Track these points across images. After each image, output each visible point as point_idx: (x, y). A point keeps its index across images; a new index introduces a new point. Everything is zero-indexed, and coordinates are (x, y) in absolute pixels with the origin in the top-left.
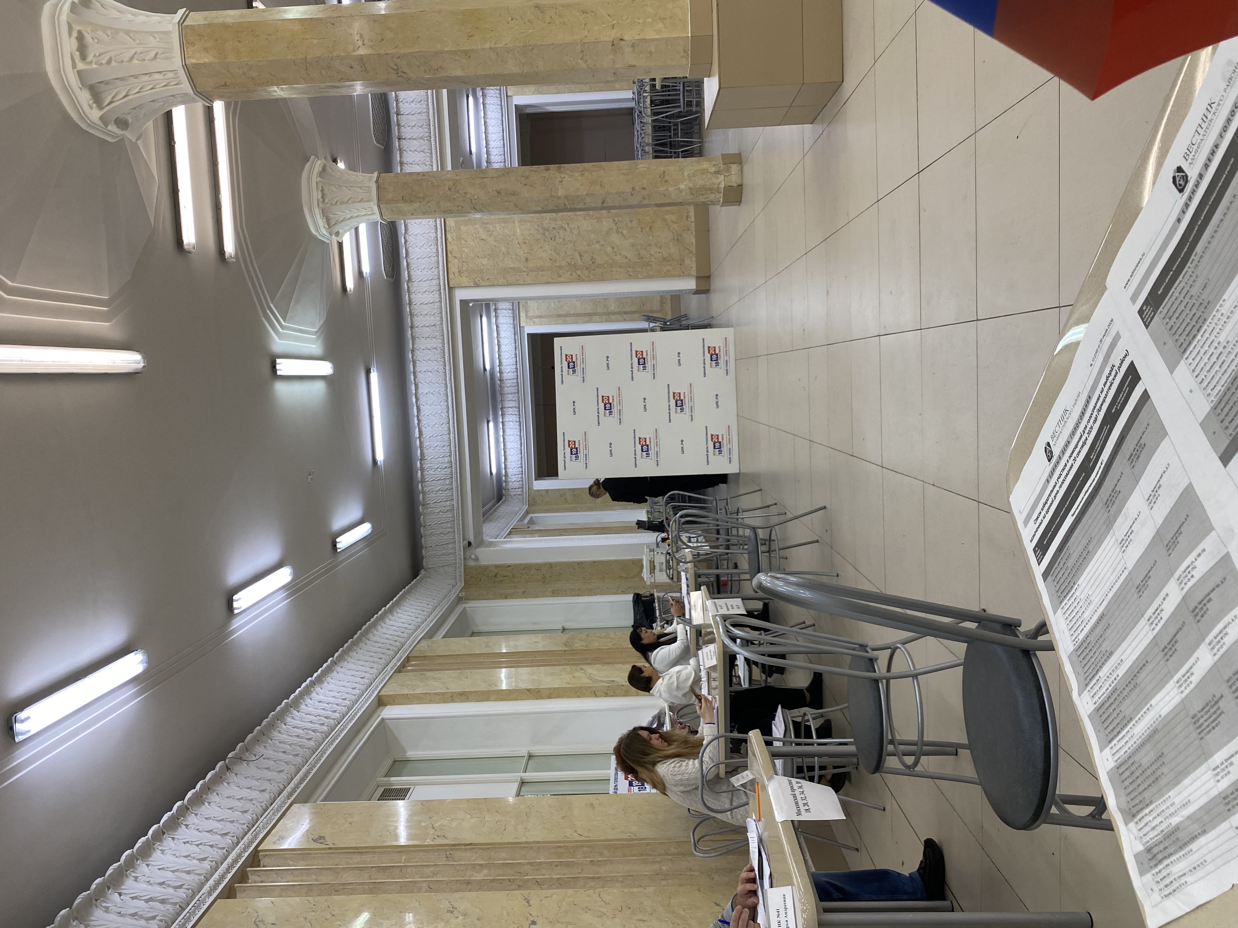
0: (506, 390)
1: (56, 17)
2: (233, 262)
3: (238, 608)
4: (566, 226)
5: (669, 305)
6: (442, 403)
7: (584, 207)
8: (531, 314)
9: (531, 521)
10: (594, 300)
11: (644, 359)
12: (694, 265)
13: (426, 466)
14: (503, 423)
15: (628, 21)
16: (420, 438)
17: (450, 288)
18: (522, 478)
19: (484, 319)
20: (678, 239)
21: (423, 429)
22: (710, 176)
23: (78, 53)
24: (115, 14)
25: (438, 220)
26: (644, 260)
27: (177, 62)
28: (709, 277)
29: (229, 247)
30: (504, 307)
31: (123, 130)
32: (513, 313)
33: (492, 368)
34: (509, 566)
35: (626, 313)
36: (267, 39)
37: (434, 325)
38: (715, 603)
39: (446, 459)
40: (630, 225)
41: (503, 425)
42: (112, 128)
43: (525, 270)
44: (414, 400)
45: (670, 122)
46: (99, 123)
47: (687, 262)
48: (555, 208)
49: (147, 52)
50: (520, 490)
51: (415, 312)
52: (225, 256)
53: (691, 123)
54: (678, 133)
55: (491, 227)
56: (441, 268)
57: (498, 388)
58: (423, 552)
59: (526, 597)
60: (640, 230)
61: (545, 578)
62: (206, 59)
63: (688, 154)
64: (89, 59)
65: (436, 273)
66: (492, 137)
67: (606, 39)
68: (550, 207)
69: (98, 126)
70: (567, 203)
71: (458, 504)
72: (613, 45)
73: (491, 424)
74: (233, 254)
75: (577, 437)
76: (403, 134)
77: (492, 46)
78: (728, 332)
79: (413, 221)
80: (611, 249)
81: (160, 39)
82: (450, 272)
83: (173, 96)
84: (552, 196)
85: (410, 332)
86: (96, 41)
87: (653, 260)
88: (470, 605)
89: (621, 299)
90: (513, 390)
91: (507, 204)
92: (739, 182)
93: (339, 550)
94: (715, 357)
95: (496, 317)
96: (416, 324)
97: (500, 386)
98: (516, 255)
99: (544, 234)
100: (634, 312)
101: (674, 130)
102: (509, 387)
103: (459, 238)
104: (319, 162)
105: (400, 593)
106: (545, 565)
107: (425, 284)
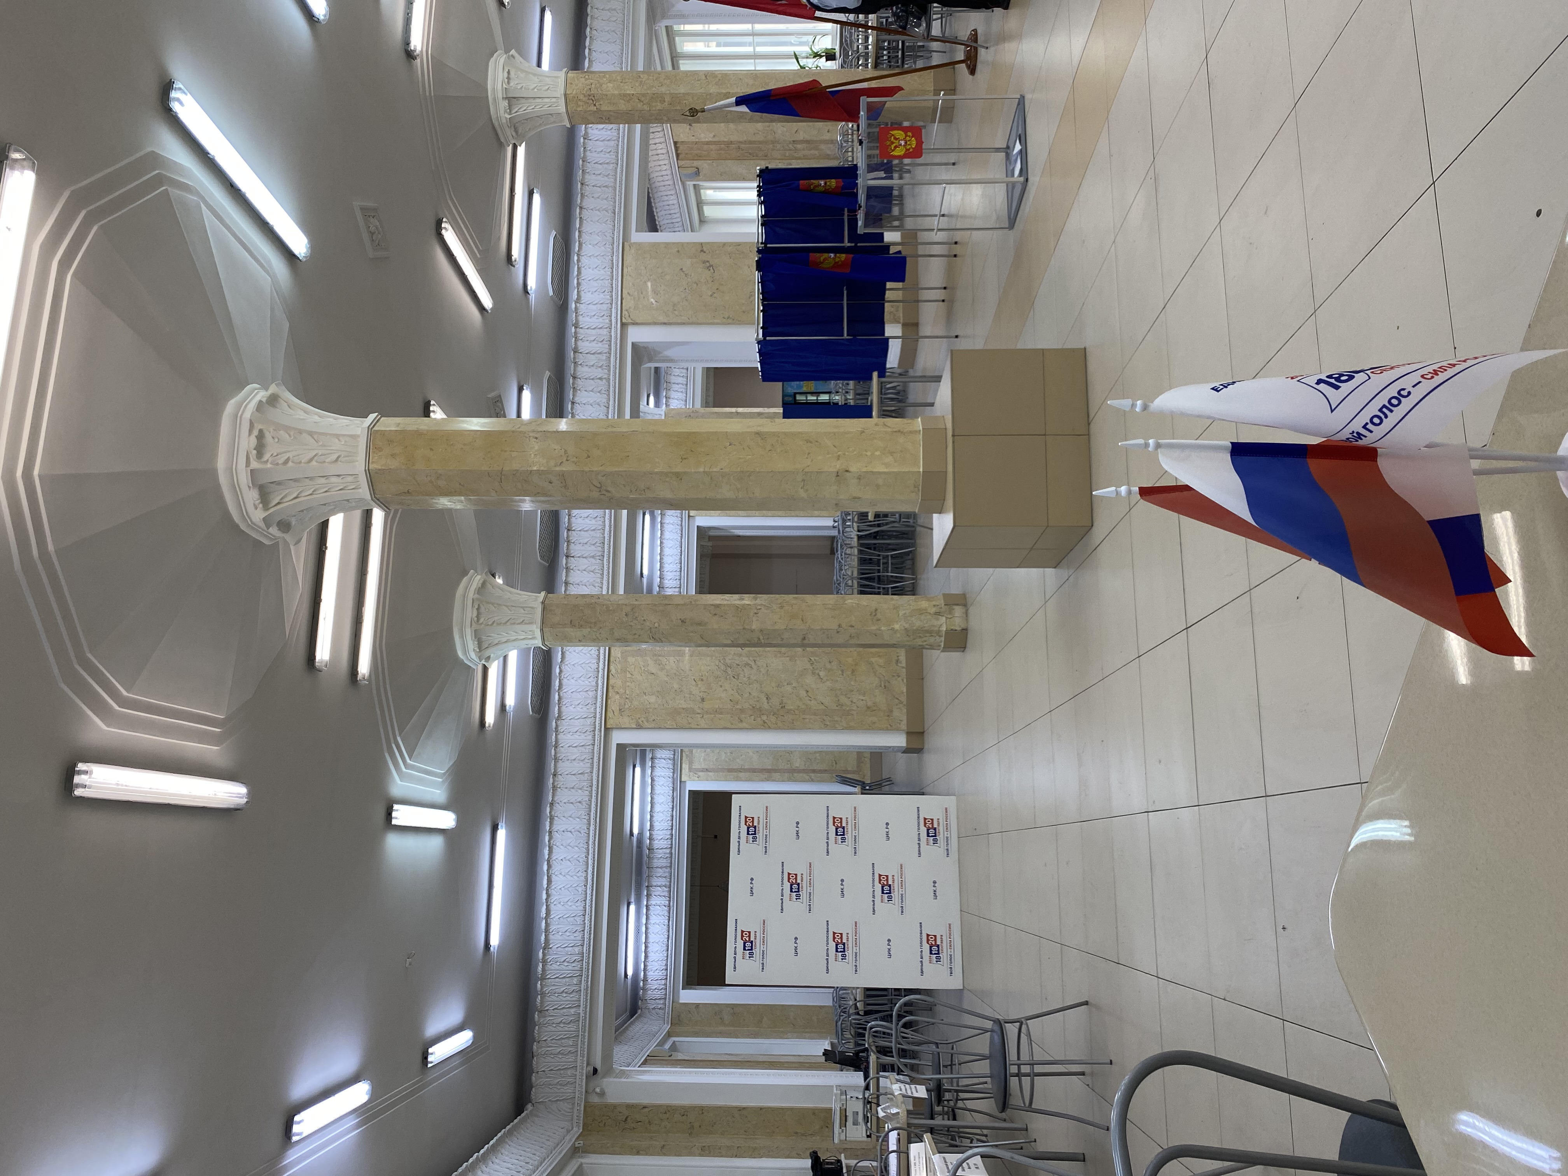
0: (656, 863)
1: (239, 415)
2: (366, 685)
3: (298, 1134)
4: (752, 663)
5: (868, 766)
6: (580, 874)
7: (781, 642)
8: (696, 766)
9: (674, 1048)
10: (776, 753)
11: (843, 828)
12: (904, 718)
13: (549, 958)
14: (647, 906)
15: (855, 453)
16: (546, 918)
17: (606, 729)
18: (665, 984)
19: (638, 770)
20: (886, 687)
21: (552, 907)
22: (929, 617)
23: (255, 452)
24: (302, 415)
25: (602, 649)
26: (844, 708)
27: (360, 466)
28: (923, 733)
29: (364, 667)
30: (663, 756)
31: (284, 532)
32: (674, 765)
33: (641, 834)
34: (645, 1107)
35: (814, 771)
36: (462, 449)
37: (581, 774)
38: (944, 1158)
39: (577, 950)
40: (828, 666)
41: (648, 909)
42: (274, 530)
43: (699, 711)
44: (545, 867)
45: (879, 555)
46: (262, 525)
47: (896, 713)
48: (748, 642)
49: (331, 453)
50: (662, 1002)
51: (561, 756)
52: (357, 677)
53: (902, 557)
54: (887, 568)
55: (664, 660)
56: (598, 704)
57: (645, 858)
58: (533, 1078)
59: (665, 1155)
60: (840, 672)
61: (692, 1127)
62: (393, 464)
63: (899, 591)
64: (266, 458)
65: (592, 710)
66: (667, 560)
67: (831, 470)
68: (741, 642)
69: (260, 528)
70: (761, 638)
71: (585, 1014)
72: (838, 476)
73: (632, 908)
74: (367, 675)
75: (752, 926)
76: (572, 552)
77: (707, 470)
78: (950, 802)
79: (571, 649)
80: (804, 693)
81: (345, 442)
82: (609, 710)
83: (348, 500)
84: (744, 629)
85: (551, 781)
86: (277, 440)
87: (855, 708)
88: (590, 1160)
89: (810, 754)
90: (664, 863)
91: (692, 634)
92: (963, 626)
93: (430, 1065)
94: (932, 832)
95: (652, 767)
96: (560, 770)
97: (649, 857)
98: (691, 693)
99: (725, 671)
100: (825, 771)
101: (883, 564)
102: (660, 859)
103: (624, 671)
104: (479, 577)
105: (499, 1135)
106: (693, 1108)
107: (577, 722)
